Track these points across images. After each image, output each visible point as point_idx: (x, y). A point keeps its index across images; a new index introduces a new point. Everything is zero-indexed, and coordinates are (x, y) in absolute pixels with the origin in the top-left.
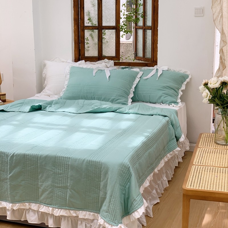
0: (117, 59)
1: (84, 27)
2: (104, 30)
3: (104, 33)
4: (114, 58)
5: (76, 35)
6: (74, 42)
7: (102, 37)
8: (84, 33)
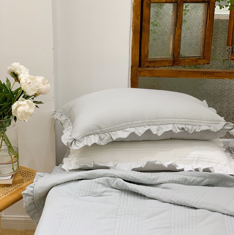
0: (205, 61)
2: (187, 4)
3: (185, 10)
4: (201, 59)
5: (139, 15)
6: (133, 30)
7: (182, 19)
8: (150, 10)
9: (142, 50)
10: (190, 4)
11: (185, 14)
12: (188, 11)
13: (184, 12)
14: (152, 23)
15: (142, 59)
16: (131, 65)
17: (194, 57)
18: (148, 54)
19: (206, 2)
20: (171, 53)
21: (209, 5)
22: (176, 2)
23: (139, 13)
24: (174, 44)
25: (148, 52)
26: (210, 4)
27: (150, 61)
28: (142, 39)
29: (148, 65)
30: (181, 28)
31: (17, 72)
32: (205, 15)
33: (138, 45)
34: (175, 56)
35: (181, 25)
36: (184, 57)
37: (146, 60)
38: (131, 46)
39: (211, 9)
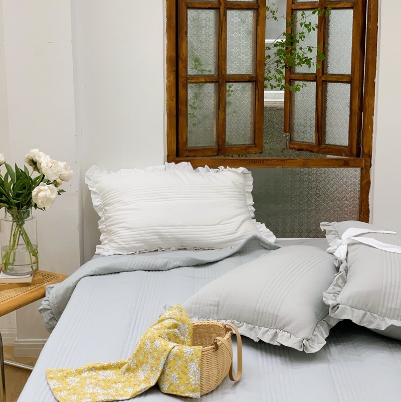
0: (256, 149)
1: (187, 79)
2: (231, 84)
3: (229, 91)
4: (252, 147)
5: (173, 96)
6: (167, 113)
7: (225, 101)
8: (187, 91)
9: (180, 137)
10: (233, 84)
11: (229, 95)
12: (232, 91)
13: (227, 93)
14: (190, 106)
15: (180, 147)
16: (166, 154)
17: (243, 145)
18: (187, 141)
19: (254, 81)
20: (215, 141)
21: (256, 86)
22: (217, 82)
23: (174, 94)
24: (217, 130)
25: (187, 139)
26: (258, 84)
27: (191, 150)
28: (178, 123)
29: (187, 155)
30: (225, 111)
31: (36, 159)
32: (253, 97)
33: (174, 130)
34: (220, 143)
35: (225, 108)
36: (231, 145)
37: (185, 149)
38: (166, 132)
39: (260, 89)
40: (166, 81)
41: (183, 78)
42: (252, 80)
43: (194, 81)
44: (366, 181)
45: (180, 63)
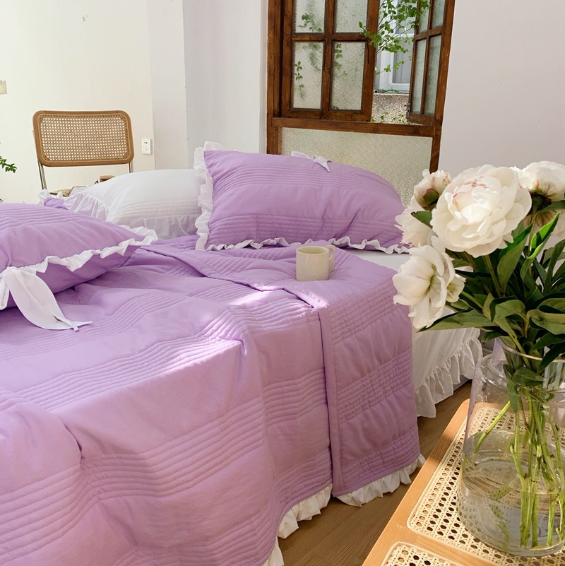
0: (364, 117)
1: (292, 37)
2: (339, 43)
3: (337, 51)
4: (360, 114)
7: (333, 62)
10: (343, 44)
11: (337, 57)
12: (341, 51)
13: (335, 54)
14: (296, 65)
15: (283, 107)
16: (266, 112)
18: (289, 102)
19: (365, 41)
21: (367, 46)
22: (323, 40)
30: (330, 72)
35: (330, 69)
36: (337, 110)
37: (287, 109)
38: (266, 90)
39: (370, 50)
40: (267, 38)
41: (287, 35)
42: (363, 39)
43: (298, 39)
44: (435, 153)
45: (285, 20)
